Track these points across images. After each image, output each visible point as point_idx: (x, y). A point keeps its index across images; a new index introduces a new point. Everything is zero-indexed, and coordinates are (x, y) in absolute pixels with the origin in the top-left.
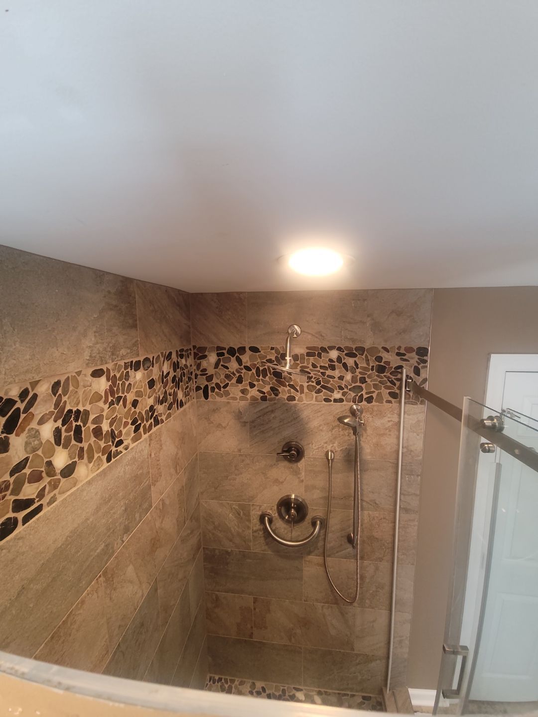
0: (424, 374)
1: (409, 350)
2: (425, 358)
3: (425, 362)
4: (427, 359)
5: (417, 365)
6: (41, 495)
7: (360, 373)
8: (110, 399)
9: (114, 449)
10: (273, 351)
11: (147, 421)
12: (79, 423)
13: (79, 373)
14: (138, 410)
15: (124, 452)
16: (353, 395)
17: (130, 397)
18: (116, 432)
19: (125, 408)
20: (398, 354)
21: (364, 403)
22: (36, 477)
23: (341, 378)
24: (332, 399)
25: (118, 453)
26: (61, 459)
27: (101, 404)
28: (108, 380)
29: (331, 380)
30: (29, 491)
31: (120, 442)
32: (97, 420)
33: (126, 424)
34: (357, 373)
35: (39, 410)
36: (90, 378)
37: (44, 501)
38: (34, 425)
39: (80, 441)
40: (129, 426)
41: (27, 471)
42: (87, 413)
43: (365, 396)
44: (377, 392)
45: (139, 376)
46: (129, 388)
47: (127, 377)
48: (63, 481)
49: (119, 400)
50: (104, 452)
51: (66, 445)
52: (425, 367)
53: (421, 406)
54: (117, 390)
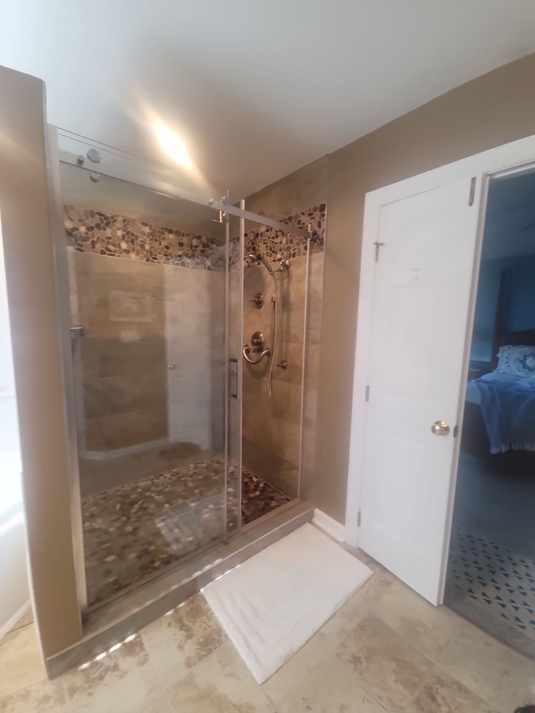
0: (324, 226)
1: (315, 209)
2: (323, 212)
3: (323, 215)
4: (326, 212)
5: (319, 220)
6: (115, 251)
7: (291, 236)
8: (151, 238)
9: (151, 259)
10: (253, 234)
11: (176, 260)
12: (133, 238)
13: (135, 220)
14: (169, 251)
16: (286, 253)
17: (164, 243)
18: (153, 253)
19: (160, 245)
20: (310, 215)
21: (292, 258)
22: (114, 245)
23: (281, 243)
24: (276, 259)
25: (152, 261)
26: (124, 245)
27: (146, 237)
28: (150, 229)
29: (276, 245)
30: (111, 247)
31: (156, 259)
32: (144, 242)
33: (160, 253)
34: (288, 237)
35: (118, 225)
36: (141, 225)
37: (117, 254)
38: (115, 228)
39: (134, 245)
40: (162, 255)
41: (111, 241)
42: (137, 237)
43: (292, 253)
44: (298, 248)
45: (171, 236)
46: (164, 239)
47: (163, 233)
48: (124, 254)
49: (156, 240)
50: (145, 256)
51: (127, 242)
52: (324, 219)
53: (322, 253)
54: (156, 236)
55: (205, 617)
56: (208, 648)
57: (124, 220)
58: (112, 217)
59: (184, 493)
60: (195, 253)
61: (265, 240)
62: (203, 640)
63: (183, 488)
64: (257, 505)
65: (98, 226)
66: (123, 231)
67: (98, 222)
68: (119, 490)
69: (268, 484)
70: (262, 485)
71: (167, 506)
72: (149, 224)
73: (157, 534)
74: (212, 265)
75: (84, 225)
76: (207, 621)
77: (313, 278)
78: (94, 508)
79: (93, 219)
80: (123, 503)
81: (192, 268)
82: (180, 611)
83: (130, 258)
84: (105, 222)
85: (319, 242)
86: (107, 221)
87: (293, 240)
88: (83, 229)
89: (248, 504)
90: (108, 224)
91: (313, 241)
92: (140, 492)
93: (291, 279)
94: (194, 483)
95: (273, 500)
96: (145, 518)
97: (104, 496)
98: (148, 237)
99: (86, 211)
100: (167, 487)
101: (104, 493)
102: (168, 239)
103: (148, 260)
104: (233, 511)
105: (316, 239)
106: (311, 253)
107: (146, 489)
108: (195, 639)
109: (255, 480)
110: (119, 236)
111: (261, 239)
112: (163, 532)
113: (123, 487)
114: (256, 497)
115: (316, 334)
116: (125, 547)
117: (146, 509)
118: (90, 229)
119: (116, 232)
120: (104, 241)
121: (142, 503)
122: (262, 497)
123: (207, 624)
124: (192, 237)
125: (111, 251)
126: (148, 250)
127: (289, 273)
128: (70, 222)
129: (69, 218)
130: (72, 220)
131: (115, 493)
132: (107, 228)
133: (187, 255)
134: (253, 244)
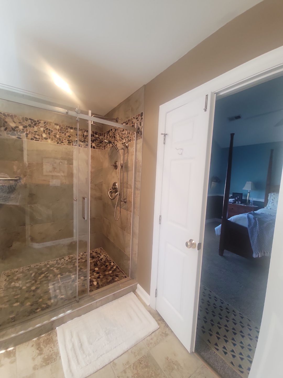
0: (142, 125)
1: (139, 115)
3: (142, 119)
4: (143, 117)
6: (39, 139)
7: (129, 130)
9: (60, 142)
11: (75, 143)
12: (50, 131)
14: (70, 138)
15: (63, 145)
16: (127, 139)
17: (68, 134)
18: (61, 139)
19: (65, 135)
20: (137, 118)
21: (129, 142)
22: (38, 135)
23: (125, 134)
25: (61, 144)
26: (44, 135)
28: (60, 127)
29: (123, 135)
31: (63, 142)
32: (56, 134)
33: (65, 139)
35: (41, 125)
36: (54, 125)
38: (39, 127)
39: (50, 135)
40: (66, 141)
41: (37, 133)
42: (52, 131)
43: (129, 139)
44: (132, 136)
45: (72, 131)
46: (67, 132)
47: (67, 129)
48: (44, 140)
49: (63, 133)
50: (56, 141)
51: (46, 134)
52: (142, 121)
53: (141, 139)
54: (63, 131)
55: (53, 344)
56: (48, 362)
57: (45, 123)
58: (38, 121)
59: (71, 269)
60: (86, 139)
61: (119, 132)
62: (47, 357)
63: (72, 266)
64: (107, 279)
65: (30, 126)
66: (44, 128)
67: (30, 124)
68: (37, 265)
69: (118, 267)
70: (115, 267)
71: (59, 276)
72: (59, 124)
73: (47, 292)
74: (95, 146)
75: (22, 125)
76: (53, 347)
77: (138, 153)
78: (21, 274)
79: (27, 122)
80: (36, 273)
81: (83, 147)
82: (41, 339)
83: (47, 142)
84: (34, 123)
85: (140, 133)
86: (35, 123)
87: (130, 132)
88: (21, 127)
89: (103, 278)
90: (35, 124)
91: (138, 133)
92: (48, 267)
93: (129, 153)
94: (79, 264)
95: (118, 277)
96: (45, 282)
97: (29, 268)
98: (58, 131)
99: (23, 118)
100: (63, 265)
101: (28, 267)
102: (70, 132)
103: (58, 143)
104: (93, 281)
105: (139, 132)
106: (137, 139)
107: (52, 266)
108: (42, 356)
109: (112, 264)
110: (42, 131)
111: (117, 132)
112: (51, 291)
113: (41, 264)
114: (109, 274)
115: (138, 185)
116: (27, 298)
117: (47, 277)
118: (25, 127)
119: (40, 128)
120: (33, 133)
121: (47, 274)
122: (112, 275)
123: (52, 349)
124: (84, 131)
125: (37, 139)
126: (58, 138)
127: (128, 150)
128: (14, 123)
129: (13, 121)
130: (15, 123)
131: (35, 267)
132: (35, 127)
133: (81, 140)
134: (114, 134)
